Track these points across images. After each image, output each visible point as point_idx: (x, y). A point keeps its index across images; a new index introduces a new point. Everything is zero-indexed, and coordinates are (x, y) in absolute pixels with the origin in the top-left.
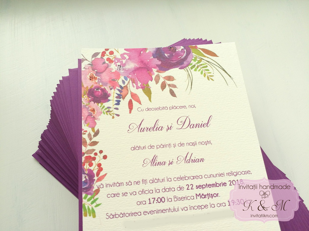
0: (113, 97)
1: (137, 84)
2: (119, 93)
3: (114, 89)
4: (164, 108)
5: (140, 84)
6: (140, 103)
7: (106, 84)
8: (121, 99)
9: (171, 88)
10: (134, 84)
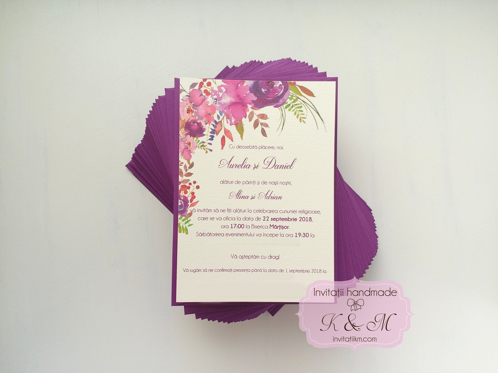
0: (207, 133)
1: (231, 120)
2: (213, 128)
3: (209, 124)
4: (253, 147)
5: (234, 120)
6: (232, 140)
7: (202, 119)
8: (215, 135)
9: (263, 127)
10: (228, 120)
